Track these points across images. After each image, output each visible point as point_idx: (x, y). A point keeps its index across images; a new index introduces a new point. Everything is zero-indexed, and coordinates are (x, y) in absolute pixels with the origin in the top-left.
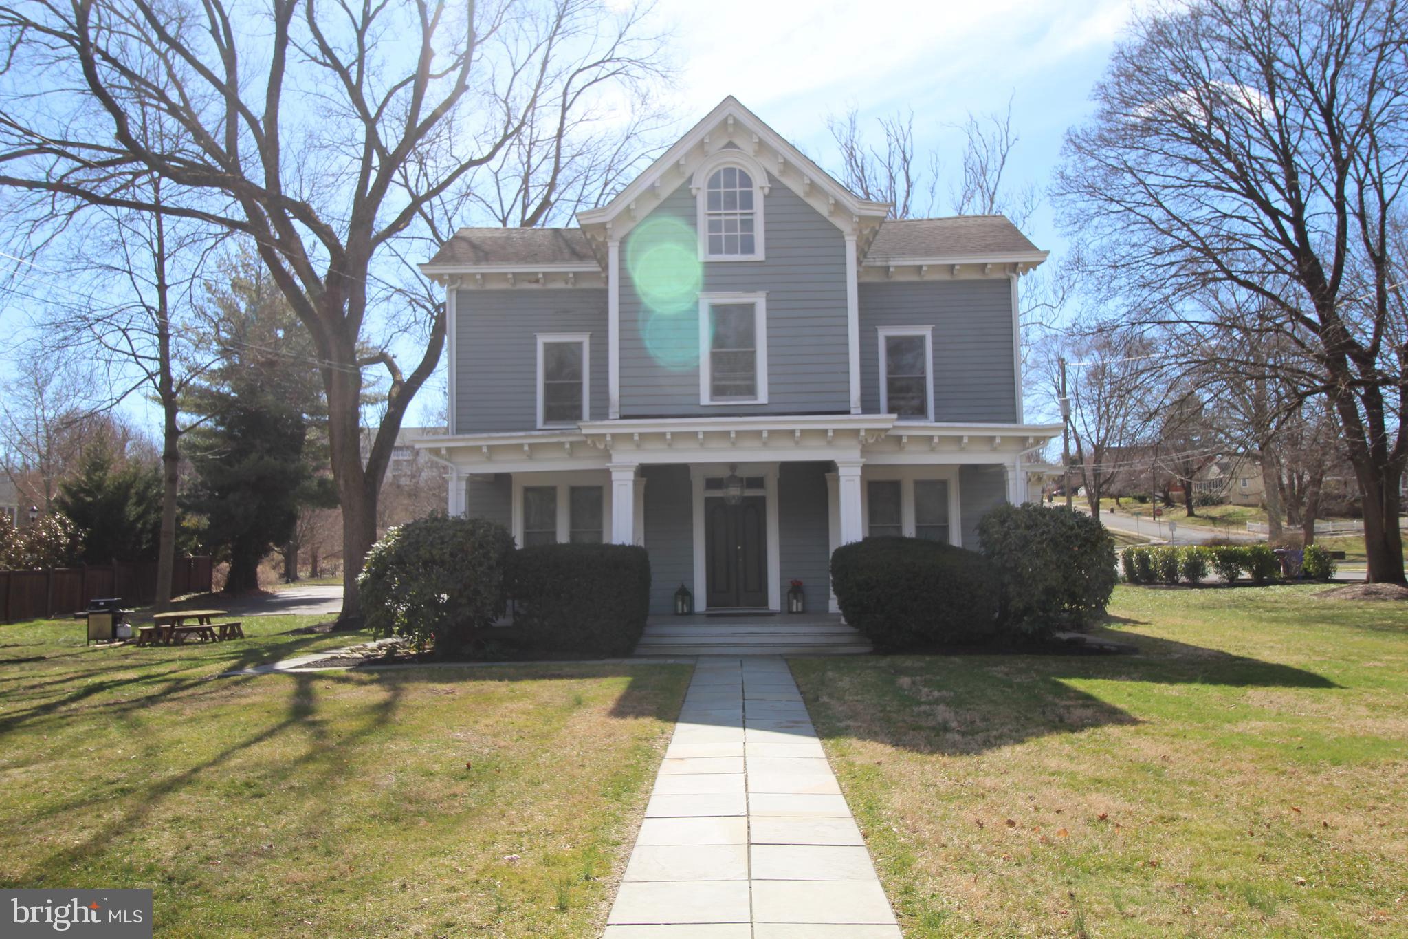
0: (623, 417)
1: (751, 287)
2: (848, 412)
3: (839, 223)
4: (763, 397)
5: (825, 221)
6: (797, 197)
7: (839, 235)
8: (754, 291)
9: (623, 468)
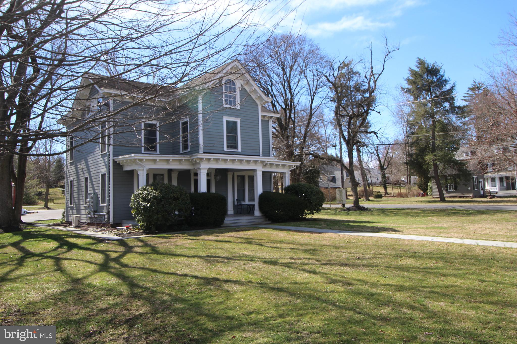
0: (204, 153)
1: (237, 116)
2: (259, 156)
3: (257, 101)
4: (240, 150)
5: (253, 100)
6: (247, 91)
7: (257, 105)
8: (237, 118)
9: (204, 169)
